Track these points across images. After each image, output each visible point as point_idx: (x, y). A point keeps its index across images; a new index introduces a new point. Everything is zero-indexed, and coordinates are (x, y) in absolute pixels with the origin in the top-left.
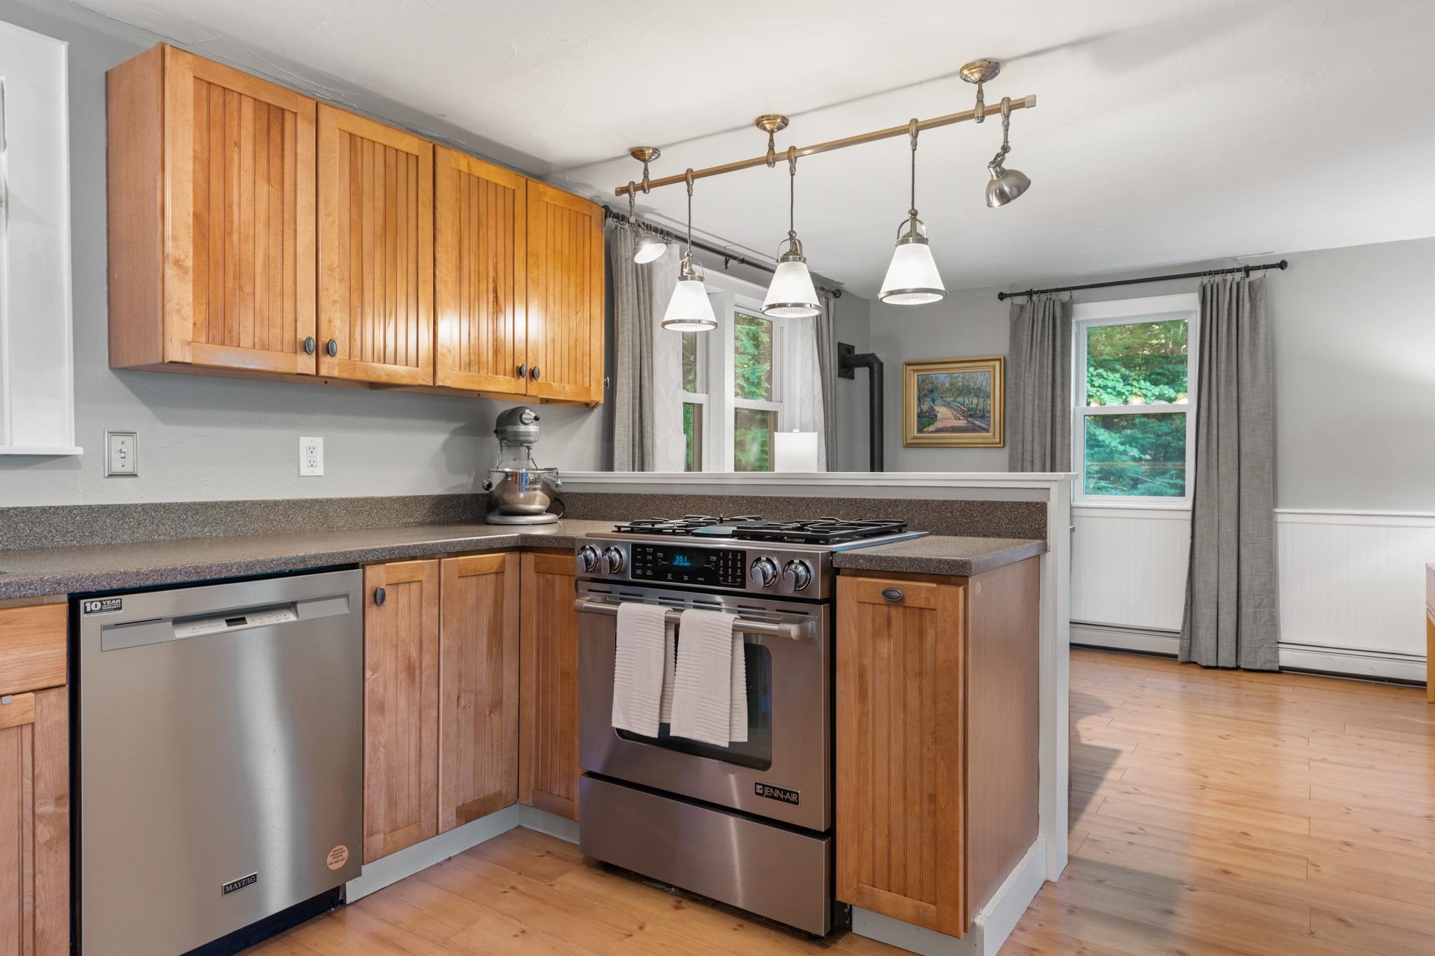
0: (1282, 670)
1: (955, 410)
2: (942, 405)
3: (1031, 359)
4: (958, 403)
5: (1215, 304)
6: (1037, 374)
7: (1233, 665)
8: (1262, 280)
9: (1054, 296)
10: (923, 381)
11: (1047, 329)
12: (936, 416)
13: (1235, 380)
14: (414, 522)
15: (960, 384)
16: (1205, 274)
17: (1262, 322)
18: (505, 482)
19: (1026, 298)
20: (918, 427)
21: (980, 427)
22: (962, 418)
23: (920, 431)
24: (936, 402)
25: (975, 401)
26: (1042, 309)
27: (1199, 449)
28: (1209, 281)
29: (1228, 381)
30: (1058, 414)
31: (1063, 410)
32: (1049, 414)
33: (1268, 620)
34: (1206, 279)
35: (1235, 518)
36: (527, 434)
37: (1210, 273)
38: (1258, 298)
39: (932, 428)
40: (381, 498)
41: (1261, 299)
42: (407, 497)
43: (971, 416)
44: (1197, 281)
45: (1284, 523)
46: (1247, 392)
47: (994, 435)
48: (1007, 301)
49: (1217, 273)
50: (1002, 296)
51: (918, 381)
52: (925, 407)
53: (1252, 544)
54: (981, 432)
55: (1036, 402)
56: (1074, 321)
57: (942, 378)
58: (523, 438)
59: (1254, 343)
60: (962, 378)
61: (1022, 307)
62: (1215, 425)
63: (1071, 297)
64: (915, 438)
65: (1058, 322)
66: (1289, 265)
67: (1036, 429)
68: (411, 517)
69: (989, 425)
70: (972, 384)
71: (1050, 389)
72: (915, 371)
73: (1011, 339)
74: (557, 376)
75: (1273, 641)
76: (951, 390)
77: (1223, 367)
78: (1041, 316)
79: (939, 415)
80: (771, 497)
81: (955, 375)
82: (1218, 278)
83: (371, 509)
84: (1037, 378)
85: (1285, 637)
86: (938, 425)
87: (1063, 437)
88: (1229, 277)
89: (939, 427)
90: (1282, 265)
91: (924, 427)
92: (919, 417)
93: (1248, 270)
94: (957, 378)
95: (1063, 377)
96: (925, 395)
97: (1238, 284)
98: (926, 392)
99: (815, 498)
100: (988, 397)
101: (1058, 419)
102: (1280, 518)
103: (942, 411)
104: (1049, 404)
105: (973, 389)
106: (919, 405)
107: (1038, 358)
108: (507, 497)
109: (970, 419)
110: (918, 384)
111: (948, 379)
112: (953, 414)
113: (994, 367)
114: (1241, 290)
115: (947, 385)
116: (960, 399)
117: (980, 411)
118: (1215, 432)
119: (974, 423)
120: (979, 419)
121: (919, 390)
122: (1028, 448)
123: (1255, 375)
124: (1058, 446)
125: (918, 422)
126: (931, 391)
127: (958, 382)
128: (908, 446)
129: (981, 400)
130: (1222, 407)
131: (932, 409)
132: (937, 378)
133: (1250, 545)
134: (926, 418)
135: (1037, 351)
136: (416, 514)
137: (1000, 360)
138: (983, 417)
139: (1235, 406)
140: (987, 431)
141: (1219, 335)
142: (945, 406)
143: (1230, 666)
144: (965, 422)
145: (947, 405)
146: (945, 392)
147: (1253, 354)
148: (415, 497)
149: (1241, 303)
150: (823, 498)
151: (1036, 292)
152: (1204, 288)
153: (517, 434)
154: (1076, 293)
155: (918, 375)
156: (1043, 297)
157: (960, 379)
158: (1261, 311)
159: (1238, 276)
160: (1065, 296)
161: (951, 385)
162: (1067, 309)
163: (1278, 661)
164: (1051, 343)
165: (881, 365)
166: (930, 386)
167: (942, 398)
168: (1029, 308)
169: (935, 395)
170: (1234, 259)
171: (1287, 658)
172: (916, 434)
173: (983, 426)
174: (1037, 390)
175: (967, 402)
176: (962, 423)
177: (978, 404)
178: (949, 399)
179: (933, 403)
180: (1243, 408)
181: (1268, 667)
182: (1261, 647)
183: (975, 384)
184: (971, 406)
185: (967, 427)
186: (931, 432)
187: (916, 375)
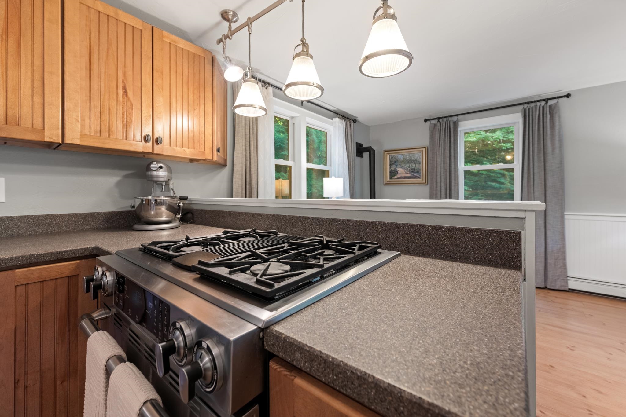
0: (571, 291)
1: (406, 169)
2: (400, 168)
3: (439, 146)
4: (407, 167)
5: (531, 117)
6: (442, 153)
7: (543, 286)
8: (556, 104)
9: (450, 119)
10: (392, 158)
11: (447, 133)
12: (397, 172)
13: (542, 152)
14: (90, 228)
15: (408, 159)
16: (525, 103)
17: (557, 124)
18: (141, 204)
19: (437, 120)
21: (416, 176)
22: (408, 173)
23: (391, 178)
24: (398, 166)
25: (414, 166)
26: (444, 125)
27: (523, 184)
28: (528, 107)
29: (539, 152)
30: (453, 170)
31: (455, 168)
32: (448, 170)
33: (562, 266)
34: (526, 106)
35: (543, 217)
36: (158, 176)
37: (528, 103)
38: (554, 112)
39: (395, 177)
40: (61, 215)
41: (556, 113)
42: (84, 214)
43: (412, 172)
44: (521, 107)
45: (568, 219)
46: (549, 157)
47: (423, 180)
48: (428, 123)
49: (532, 102)
50: (426, 121)
52: (393, 169)
53: (553, 229)
54: (417, 178)
55: (442, 165)
56: (459, 129)
57: (400, 156)
58: (155, 179)
59: (553, 134)
60: (409, 156)
61: (435, 125)
62: (532, 173)
63: (458, 118)
64: (388, 181)
65: (452, 130)
66: (572, 95)
67: (442, 177)
68: (87, 225)
69: (420, 176)
71: (448, 159)
72: (388, 154)
73: (430, 138)
74: (179, 143)
75: (565, 277)
76: (404, 161)
77: (536, 146)
78: (444, 127)
79: (398, 172)
80: (289, 216)
81: (405, 155)
82: (533, 105)
83: (51, 222)
84: (442, 155)
85: (569, 274)
86: (399, 176)
87: (455, 180)
88: (538, 104)
90: (568, 96)
91: (393, 177)
92: (390, 173)
93: (547, 100)
94: (406, 156)
95: (454, 154)
96: (393, 164)
97: (543, 107)
98: (393, 162)
99: (316, 218)
100: (420, 163)
101: (453, 172)
102: (566, 217)
103: (400, 170)
104: (448, 165)
105: (413, 161)
106: (390, 168)
107: (443, 146)
108: (143, 214)
109: (412, 173)
110: (390, 159)
111: (402, 157)
112: (405, 171)
113: (423, 151)
114: (545, 109)
115: (402, 159)
116: (408, 165)
117: (416, 170)
118: (532, 176)
119: (414, 175)
120: (416, 173)
121: (390, 162)
122: (439, 185)
123: (553, 149)
124: (453, 184)
125: (390, 175)
126: (395, 162)
128: (386, 184)
129: (417, 165)
130: (536, 165)
131: (396, 169)
132: (397, 157)
133: (552, 230)
134: (393, 173)
135: (442, 143)
136: (92, 223)
137: (425, 148)
138: (418, 172)
139: (543, 164)
140: (420, 178)
141: (534, 131)
142: (401, 168)
143: (541, 287)
144: (410, 174)
145: (402, 167)
146: (401, 162)
147: (553, 139)
148: (92, 214)
149: (545, 115)
150: (321, 218)
151: (441, 118)
152: (525, 110)
153: (152, 176)
154: (460, 117)
156: (445, 119)
157: (408, 157)
158: (556, 119)
159: (543, 103)
160: (455, 119)
161: (404, 159)
162: (456, 124)
163: (567, 286)
164: (448, 139)
165: (374, 151)
166: (395, 160)
167: (400, 164)
168: (438, 125)
169: (397, 163)
170: (539, 96)
171: (572, 285)
172: (389, 180)
173: (418, 176)
174: (442, 160)
175: (411, 166)
178: (403, 165)
179: (396, 167)
180: (548, 165)
181: (562, 288)
182: (558, 279)
183: (414, 158)
184: (412, 168)
185: (411, 176)
186: (395, 179)
187: (389, 155)
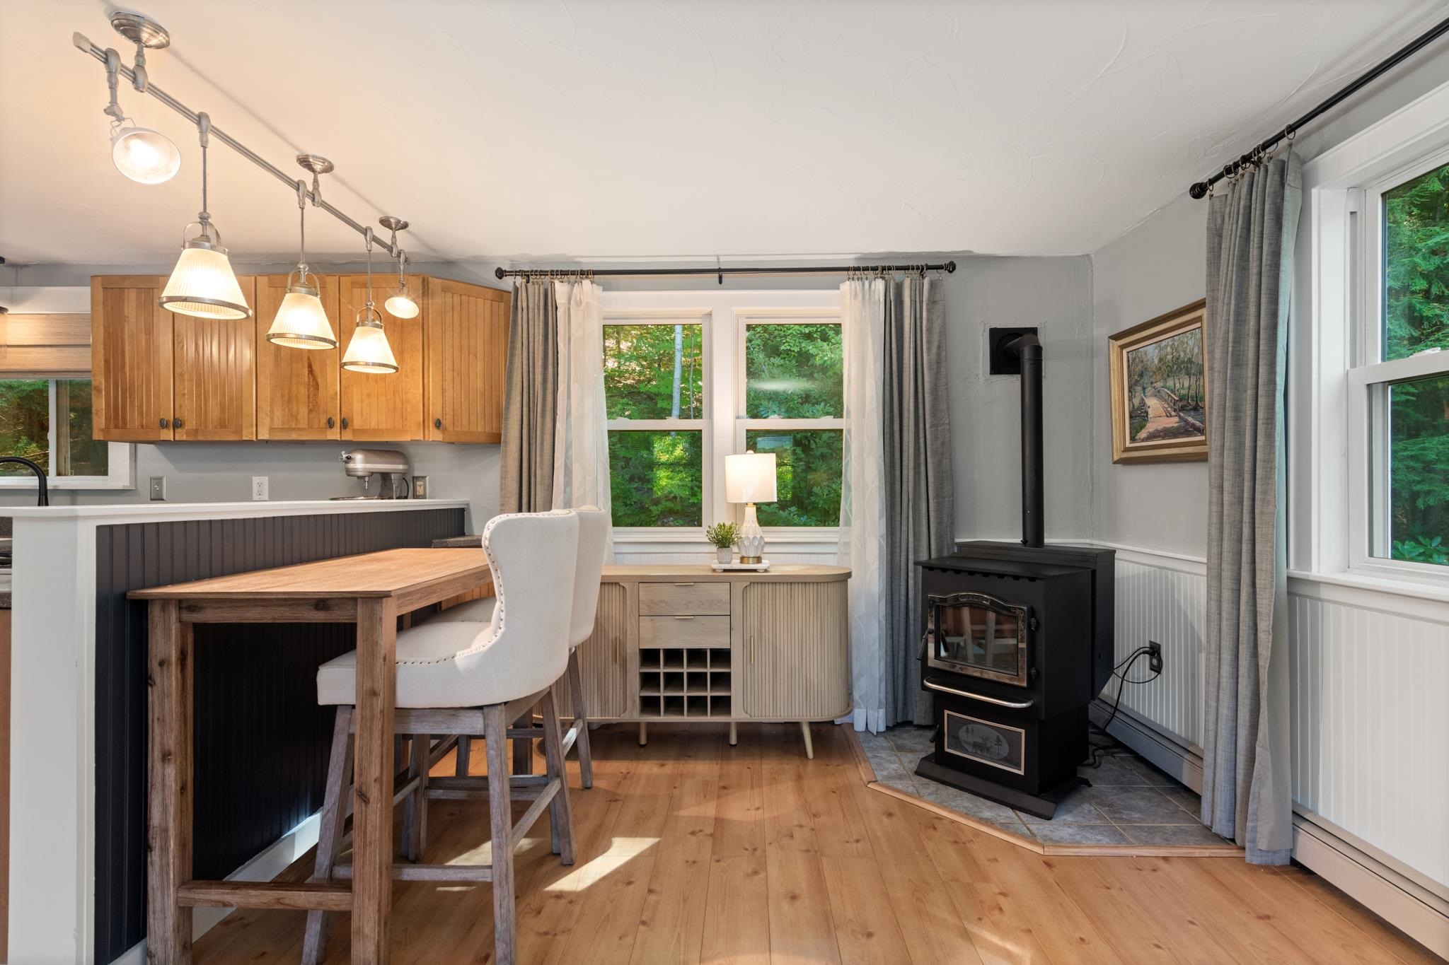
1: (1165, 401)
2: (1152, 396)
4: (1168, 389)
10: (1134, 360)
12: (1147, 412)
15: (1169, 357)
19: (1230, 177)
20: (1131, 432)
21: (1193, 426)
22: (1173, 413)
23: (1133, 439)
24: (1147, 390)
25: (1186, 385)
30: (1261, 391)
32: (1251, 393)
39: (1143, 434)
43: (1183, 409)
48: (1205, 198)
50: (1198, 190)
51: (1128, 361)
52: (1136, 402)
54: (1196, 435)
57: (1150, 352)
60: (1172, 347)
61: (1223, 199)
64: (1127, 450)
69: (1204, 421)
70: (1182, 355)
72: (1122, 347)
76: (1160, 369)
79: (1150, 411)
81: (1164, 343)
86: (1151, 427)
89: (1151, 430)
91: (1136, 432)
92: (1131, 417)
94: (1165, 346)
96: (1136, 383)
98: (1136, 378)
100: (1200, 372)
101: (1261, 402)
103: (1152, 405)
105: (1183, 362)
106: (1130, 399)
109: (1182, 414)
110: (1129, 366)
111: (1157, 351)
112: (1164, 407)
115: (1156, 361)
116: (1170, 383)
117: (1192, 397)
119: (1186, 421)
120: (1192, 413)
121: (1129, 376)
124: (1260, 453)
125: (1131, 424)
126: (1141, 375)
127: (1167, 354)
128: (1119, 463)
129: (1193, 379)
131: (1143, 403)
132: (1145, 354)
134: (1139, 417)
138: (1196, 408)
140: (1201, 431)
142: (1155, 396)
144: (1177, 419)
145: (1157, 394)
146: (1154, 373)
151: (1244, 160)
155: (1128, 352)
157: (1169, 349)
161: (1161, 360)
165: (1037, 349)
166: (1139, 368)
167: (1152, 383)
169: (1146, 380)
172: (1128, 444)
173: (1198, 423)
175: (1177, 385)
176: (1173, 422)
177: (1190, 386)
178: (1159, 385)
179: (1144, 393)
183: (1185, 351)
184: (1183, 392)
185: (1178, 428)
186: (1143, 440)
187: (1125, 352)
